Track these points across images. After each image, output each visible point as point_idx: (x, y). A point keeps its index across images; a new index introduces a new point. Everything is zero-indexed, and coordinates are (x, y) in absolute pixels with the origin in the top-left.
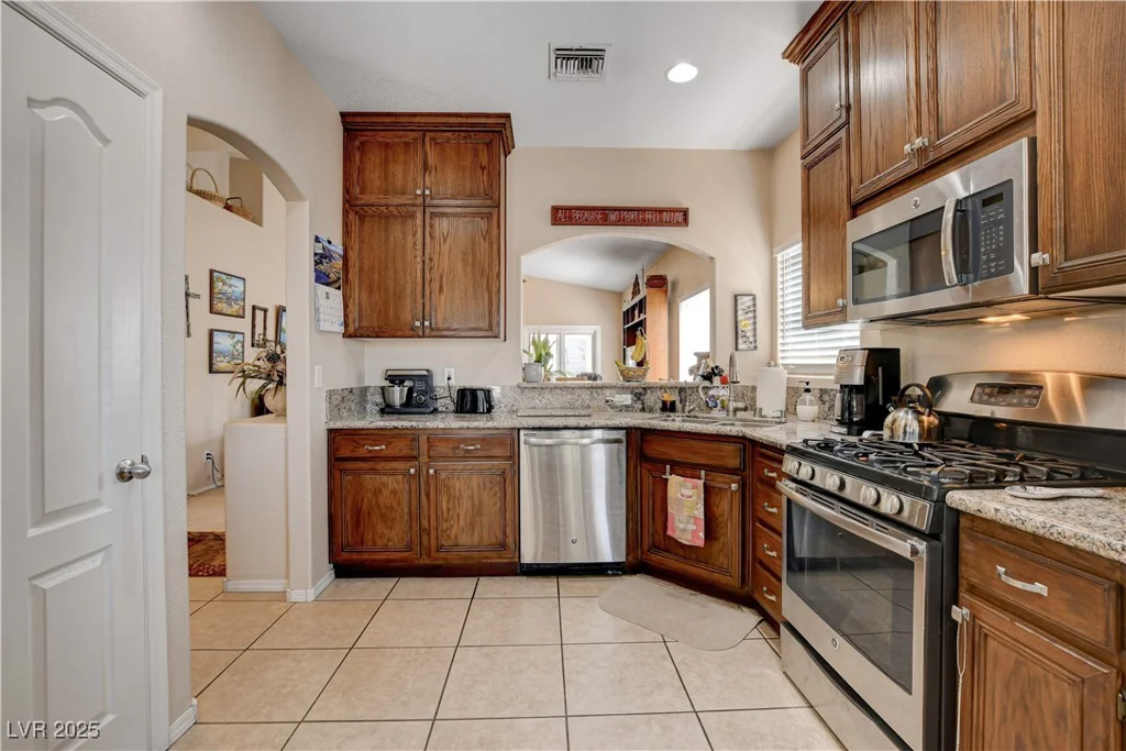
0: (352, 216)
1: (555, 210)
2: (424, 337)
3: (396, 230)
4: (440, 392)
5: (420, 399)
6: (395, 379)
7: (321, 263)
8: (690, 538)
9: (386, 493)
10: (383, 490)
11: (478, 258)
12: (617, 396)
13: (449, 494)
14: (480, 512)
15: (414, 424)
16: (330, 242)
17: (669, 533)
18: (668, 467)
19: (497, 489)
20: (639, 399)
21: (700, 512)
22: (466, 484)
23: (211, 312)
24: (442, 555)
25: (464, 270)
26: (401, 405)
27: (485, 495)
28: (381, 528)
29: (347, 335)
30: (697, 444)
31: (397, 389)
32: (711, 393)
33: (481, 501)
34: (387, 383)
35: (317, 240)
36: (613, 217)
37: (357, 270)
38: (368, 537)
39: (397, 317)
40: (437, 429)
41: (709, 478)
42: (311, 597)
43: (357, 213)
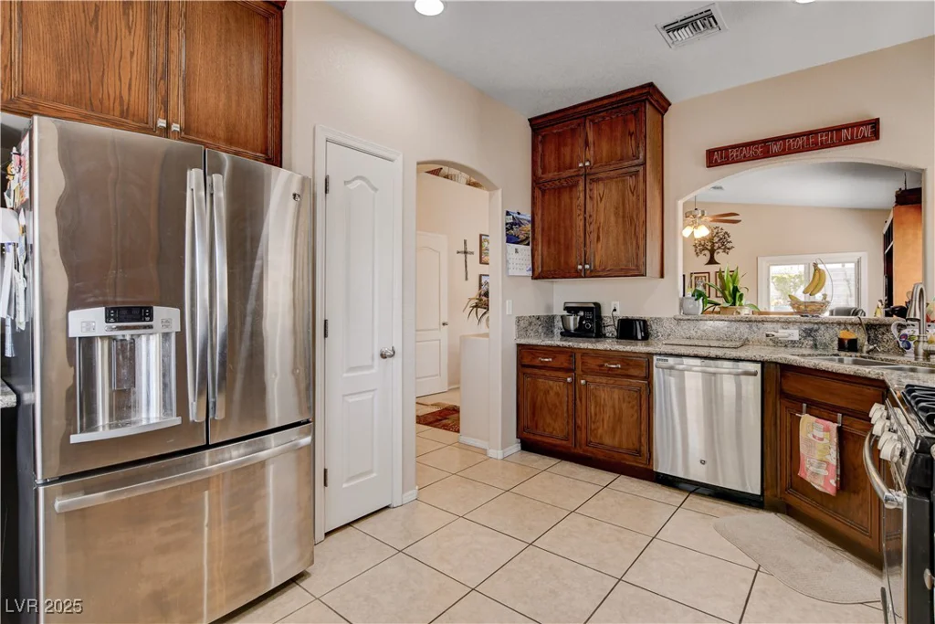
0: (537, 190)
1: (710, 153)
2: (585, 277)
3: (565, 197)
4: (607, 321)
5: (588, 326)
6: (571, 310)
7: (512, 229)
8: (822, 484)
9: (552, 393)
10: (550, 392)
11: (627, 211)
12: (781, 331)
13: (596, 402)
14: (620, 420)
15: (570, 344)
16: (519, 213)
17: (801, 474)
18: (805, 405)
19: (634, 403)
20: (810, 336)
21: (833, 457)
22: (609, 398)
23: (481, 262)
24: (590, 449)
25: (616, 222)
26: (575, 330)
27: (624, 406)
28: (548, 420)
29: (535, 277)
30: (835, 385)
31: (572, 318)
32: (905, 331)
33: (621, 409)
34: (565, 313)
35: (508, 213)
36: (775, 148)
37: (540, 229)
38: (540, 424)
39: (566, 263)
40: (587, 349)
41: (847, 423)
42: (500, 457)
43: (540, 188)
